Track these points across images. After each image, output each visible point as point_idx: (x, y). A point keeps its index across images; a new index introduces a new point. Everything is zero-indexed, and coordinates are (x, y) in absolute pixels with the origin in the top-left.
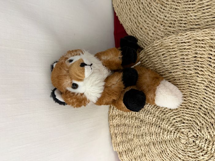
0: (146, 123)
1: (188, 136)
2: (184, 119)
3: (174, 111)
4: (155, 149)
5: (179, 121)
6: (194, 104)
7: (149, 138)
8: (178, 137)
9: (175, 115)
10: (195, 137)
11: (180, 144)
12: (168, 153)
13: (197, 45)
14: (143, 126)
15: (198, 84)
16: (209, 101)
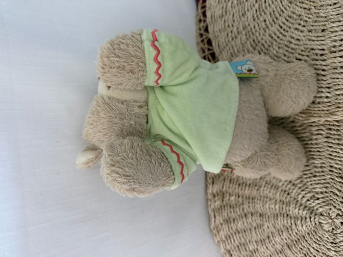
0: (269, 217)
1: (331, 216)
2: (317, 193)
3: (300, 185)
4: (293, 254)
5: (311, 198)
6: (321, 167)
7: (278, 238)
8: (318, 224)
9: (303, 191)
10: (341, 216)
11: (325, 234)
12: (314, 254)
14: (265, 222)
15: (315, 137)
16: (339, 157)
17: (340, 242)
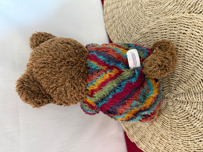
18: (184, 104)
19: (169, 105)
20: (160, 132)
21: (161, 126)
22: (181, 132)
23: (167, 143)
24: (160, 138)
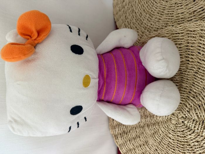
1: (178, 117)
4: (149, 130)
6: (185, 88)
7: (144, 120)
8: (169, 118)
10: (184, 118)
11: (171, 125)
12: (160, 133)
13: (189, 35)
15: (188, 71)
16: (198, 86)
17: (177, 131)
18: (189, 131)
19: (171, 123)
20: (147, 138)
21: (151, 135)
22: (168, 151)
23: (148, 151)
24: (144, 143)
